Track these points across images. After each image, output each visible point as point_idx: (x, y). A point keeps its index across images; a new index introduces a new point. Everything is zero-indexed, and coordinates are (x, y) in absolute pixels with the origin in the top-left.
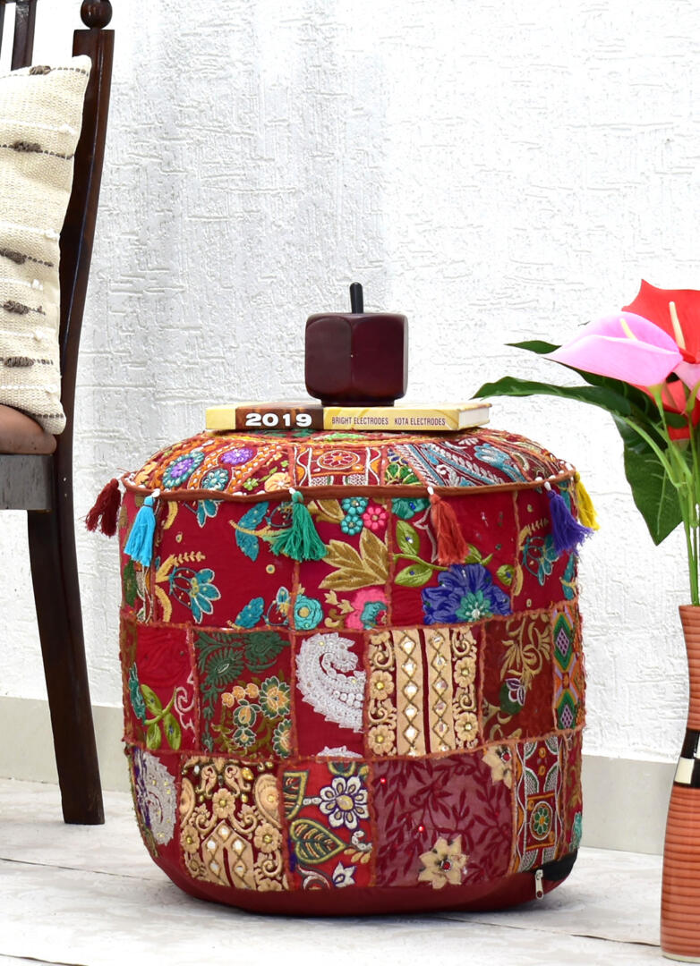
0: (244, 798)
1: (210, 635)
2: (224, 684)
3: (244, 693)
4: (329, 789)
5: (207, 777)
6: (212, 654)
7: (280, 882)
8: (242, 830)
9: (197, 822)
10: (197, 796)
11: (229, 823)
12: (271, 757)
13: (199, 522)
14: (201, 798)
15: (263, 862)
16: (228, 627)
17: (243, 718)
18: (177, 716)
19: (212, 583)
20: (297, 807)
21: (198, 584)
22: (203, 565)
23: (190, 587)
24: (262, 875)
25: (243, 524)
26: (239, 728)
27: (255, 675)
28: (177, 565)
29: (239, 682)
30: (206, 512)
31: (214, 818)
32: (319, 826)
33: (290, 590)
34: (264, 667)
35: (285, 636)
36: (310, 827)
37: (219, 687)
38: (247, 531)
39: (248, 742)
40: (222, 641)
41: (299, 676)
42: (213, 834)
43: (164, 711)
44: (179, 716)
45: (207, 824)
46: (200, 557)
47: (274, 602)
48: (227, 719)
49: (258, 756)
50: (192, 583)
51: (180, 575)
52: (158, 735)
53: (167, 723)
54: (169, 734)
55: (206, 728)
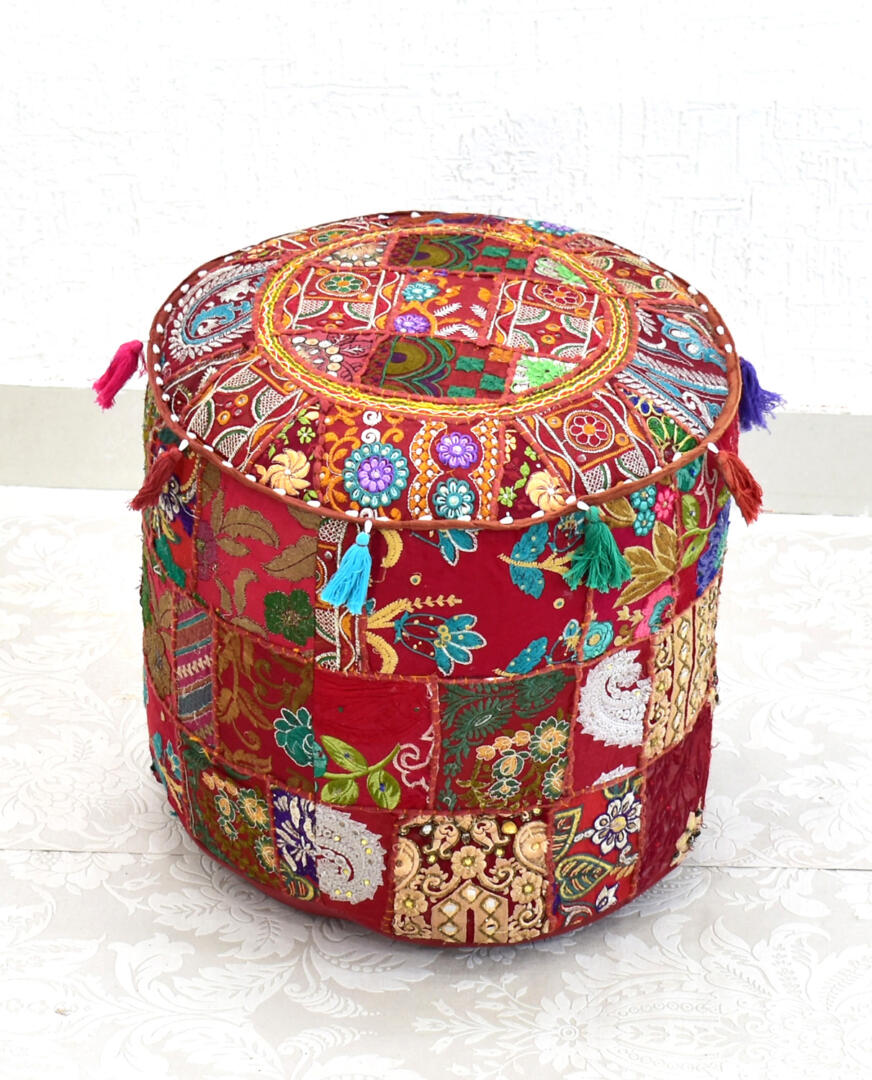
0: (499, 852)
1: (467, 687)
2: (481, 737)
3: (511, 741)
4: (605, 816)
5: (443, 836)
6: (468, 707)
7: (540, 929)
8: (495, 886)
9: (425, 886)
10: (424, 857)
11: (476, 881)
12: (539, 802)
13: (446, 558)
14: (432, 859)
15: (520, 915)
16: (497, 676)
17: (506, 770)
18: (397, 775)
19: (473, 629)
20: (567, 846)
21: (449, 632)
22: (458, 609)
23: (437, 636)
24: (518, 928)
25: (517, 556)
26: (500, 781)
27: (526, 721)
28: (411, 610)
29: (504, 731)
30: (457, 547)
31: (455, 879)
32: (589, 859)
33: (582, 621)
34: (539, 710)
35: (571, 672)
36: (579, 862)
37: (474, 740)
38: (525, 565)
39: (510, 793)
40: (483, 692)
41: (580, 709)
42: (454, 896)
43: (372, 768)
44: (400, 774)
45: (443, 886)
46: (452, 601)
47: (560, 638)
48: (482, 772)
49: (522, 804)
50: (439, 631)
51: (416, 622)
52: (352, 791)
53: (375, 780)
54: (377, 792)
55: (448, 784)
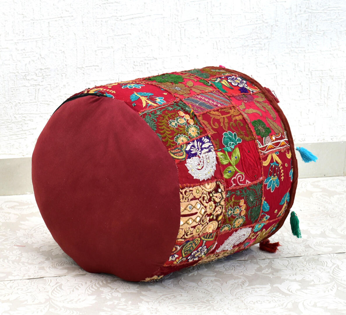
0: (211, 217)
3: (244, 209)
6: (256, 192)
12: (222, 225)
14: (211, 195)
17: (236, 211)
21: (275, 180)
22: (280, 181)
23: (274, 176)
26: (233, 210)
27: (248, 212)
28: (279, 166)
31: (206, 205)
38: (286, 198)
39: (228, 214)
40: (259, 196)
42: (202, 206)
43: (235, 167)
44: (235, 177)
45: (205, 201)
46: (282, 178)
47: (266, 215)
48: (236, 203)
49: (223, 219)
52: (225, 162)
53: (231, 168)
54: (227, 170)
55: (233, 193)
